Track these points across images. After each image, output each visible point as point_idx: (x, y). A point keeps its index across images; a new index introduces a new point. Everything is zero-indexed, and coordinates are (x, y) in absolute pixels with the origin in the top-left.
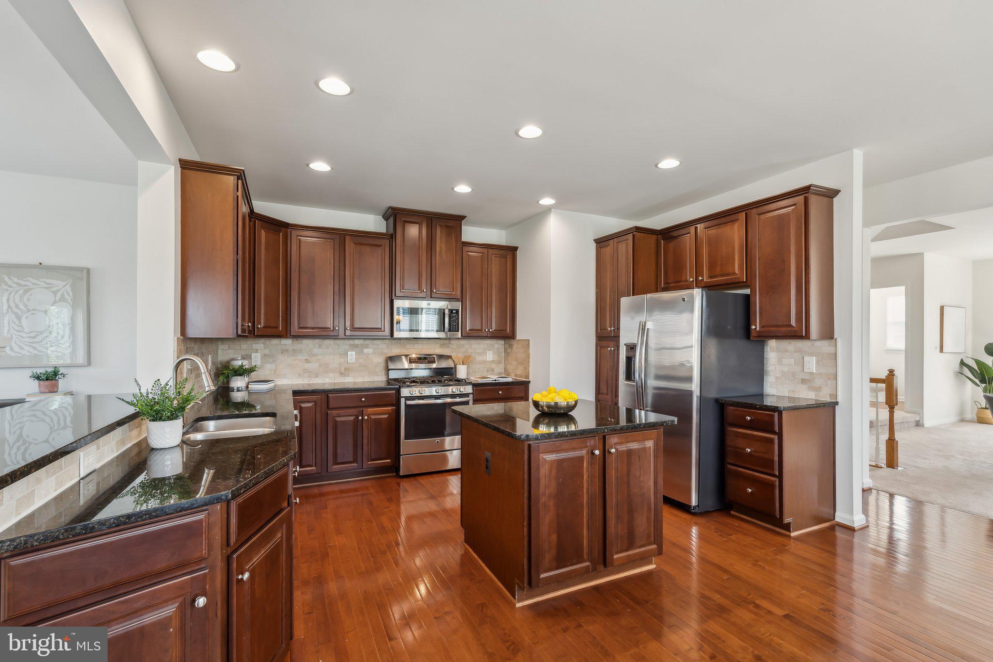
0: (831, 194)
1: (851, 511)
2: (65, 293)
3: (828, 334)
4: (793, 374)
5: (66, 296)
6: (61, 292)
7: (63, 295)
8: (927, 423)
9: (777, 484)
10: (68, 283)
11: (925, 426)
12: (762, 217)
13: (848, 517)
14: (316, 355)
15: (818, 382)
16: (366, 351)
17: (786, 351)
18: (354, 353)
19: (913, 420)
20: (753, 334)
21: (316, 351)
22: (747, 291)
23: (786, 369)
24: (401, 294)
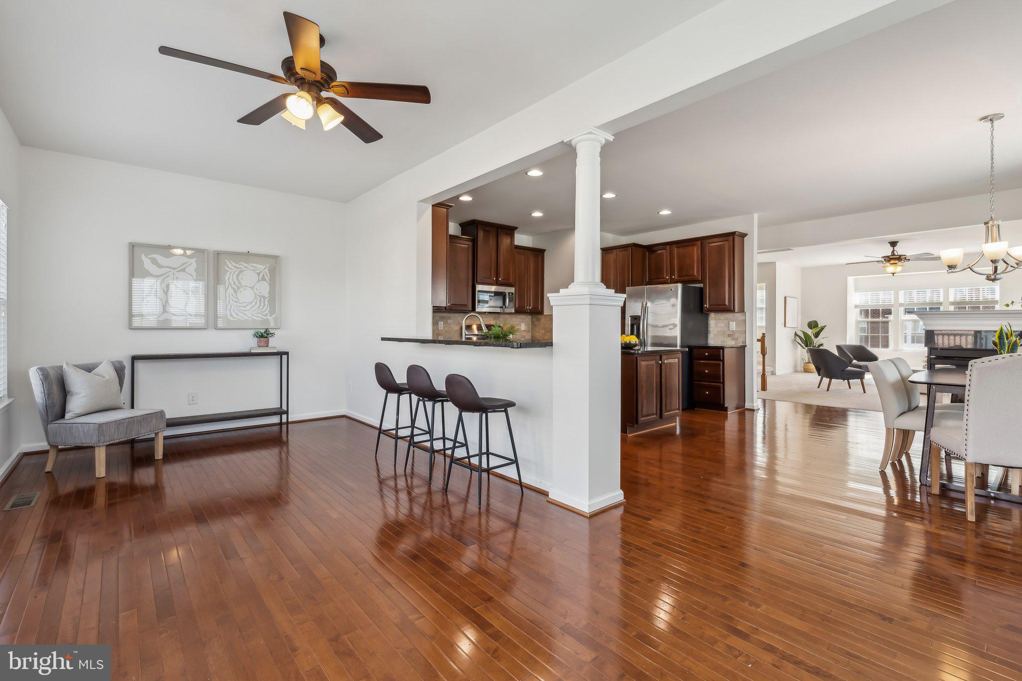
0: (743, 236)
1: (752, 401)
2: (265, 274)
3: (742, 310)
4: (724, 332)
5: (266, 277)
6: (263, 272)
7: (263, 276)
8: (778, 373)
9: (722, 387)
10: (266, 267)
11: (777, 374)
12: (710, 245)
13: (751, 404)
15: (737, 335)
17: (720, 319)
19: (770, 370)
20: (705, 309)
22: (701, 285)
23: (719, 330)
24: (480, 281)
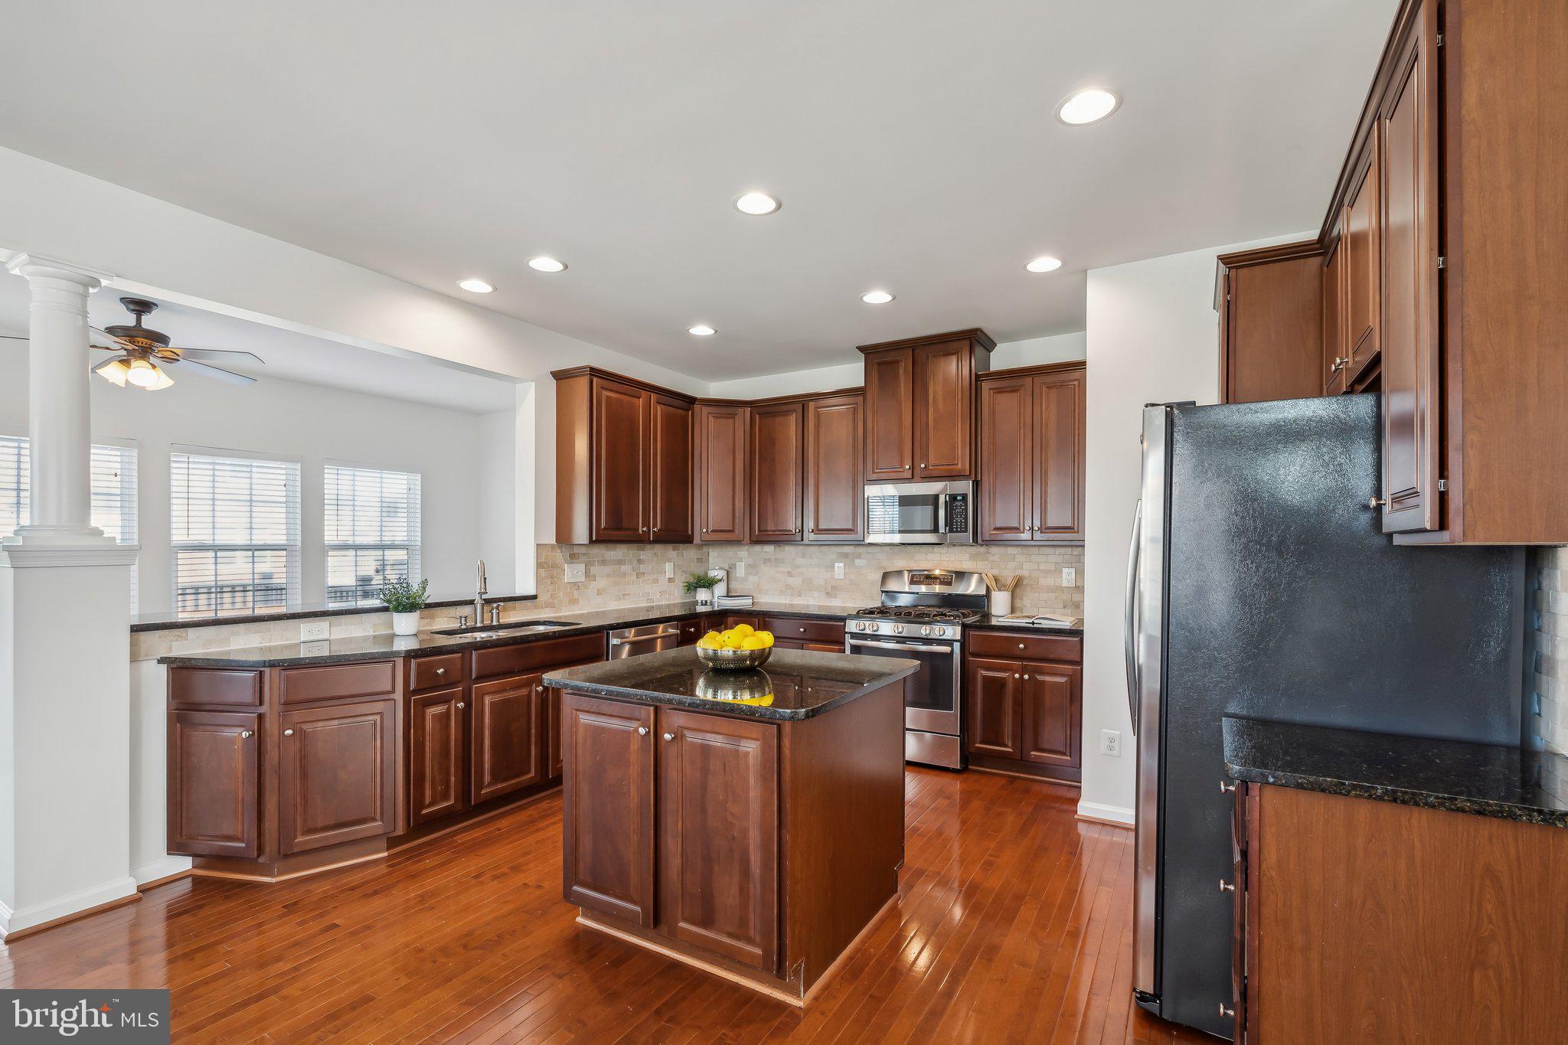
14: (799, 567)
16: (857, 562)
18: (842, 565)
21: (800, 561)
24: (875, 477)
